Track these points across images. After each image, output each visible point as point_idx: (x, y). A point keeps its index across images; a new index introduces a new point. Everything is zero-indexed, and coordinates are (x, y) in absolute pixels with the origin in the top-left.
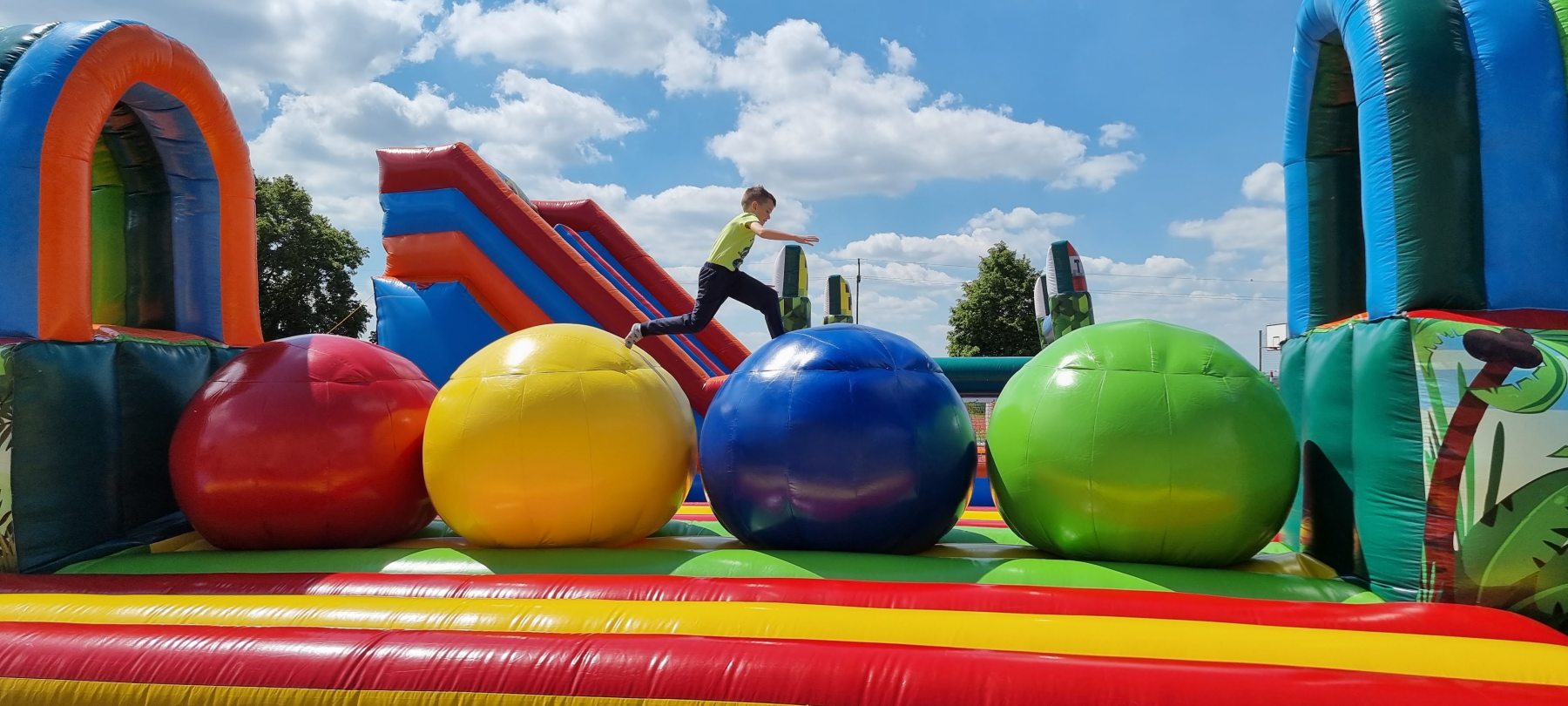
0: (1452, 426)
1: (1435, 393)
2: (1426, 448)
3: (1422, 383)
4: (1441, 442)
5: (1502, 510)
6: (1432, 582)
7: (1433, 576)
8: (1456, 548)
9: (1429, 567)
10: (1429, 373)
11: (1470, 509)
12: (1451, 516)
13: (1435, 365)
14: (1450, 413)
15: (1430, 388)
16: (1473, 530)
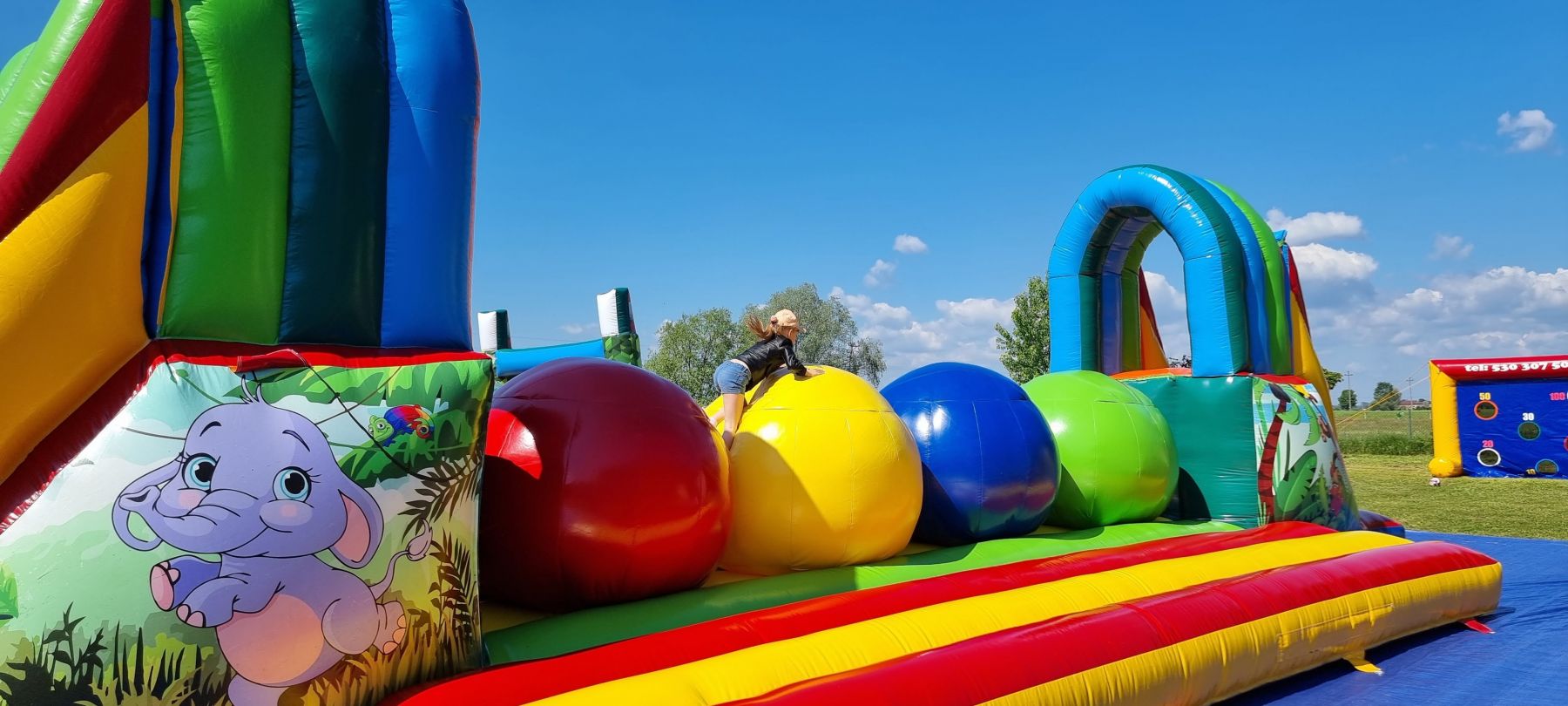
0: (1270, 432)
1: (1261, 415)
2: (1257, 444)
3: (1255, 411)
4: (1265, 441)
5: (1291, 474)
6: (1265, 513)
7: (1265, 510)
8: (1274, 494)
9: (1262, 506)
10: (1259, 405)
11: (1278, 474)
12: (1270, 479)
13: (1263, 401)
14: (1269, 425)
15: (1260, 413)
16: (1281, 483)
